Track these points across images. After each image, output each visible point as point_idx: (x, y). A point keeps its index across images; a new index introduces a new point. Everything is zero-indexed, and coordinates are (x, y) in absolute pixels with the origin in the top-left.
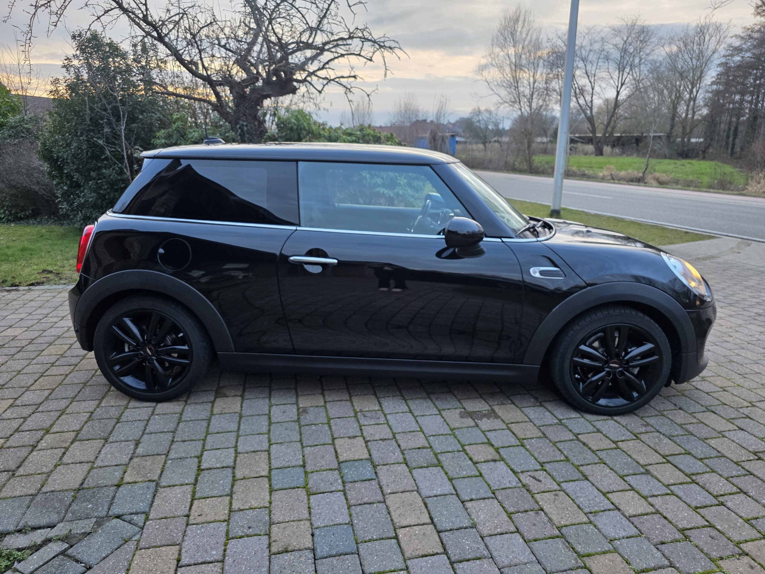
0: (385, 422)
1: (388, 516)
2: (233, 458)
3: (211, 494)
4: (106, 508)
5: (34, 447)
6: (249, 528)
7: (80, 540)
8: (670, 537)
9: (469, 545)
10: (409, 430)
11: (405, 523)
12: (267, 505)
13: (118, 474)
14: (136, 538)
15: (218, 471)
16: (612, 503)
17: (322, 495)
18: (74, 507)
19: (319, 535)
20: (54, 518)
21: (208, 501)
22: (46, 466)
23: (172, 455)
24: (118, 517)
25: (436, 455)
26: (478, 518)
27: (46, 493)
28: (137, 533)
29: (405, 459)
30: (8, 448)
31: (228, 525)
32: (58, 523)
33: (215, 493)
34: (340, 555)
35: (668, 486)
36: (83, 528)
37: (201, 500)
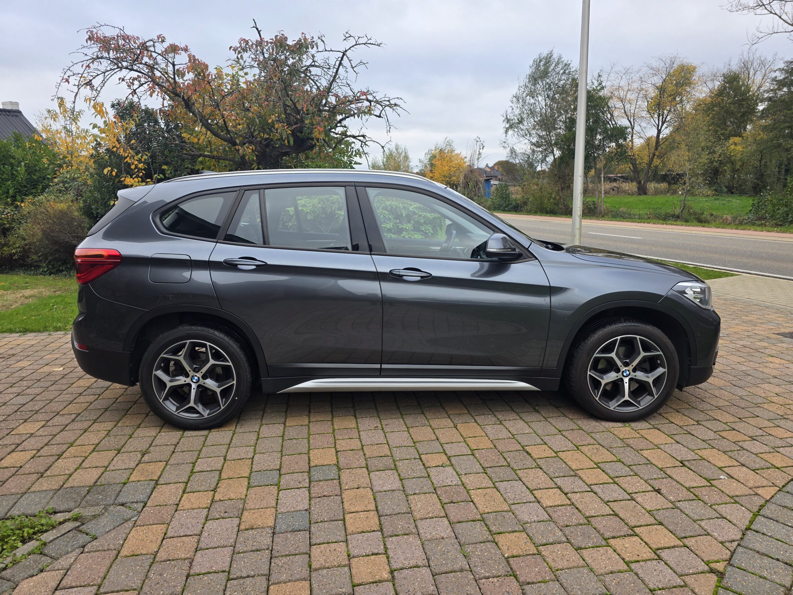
0: (358, 437)
1: (341, 505)
2: (221, 464)
3: (198, 489)
4: (113, 498)
5: (60, 456)
6: (226, 512)
7: (90, 520)
8: (575, 522)
9: (401, 525)
10: (376, 443)
11: (353, 510)
12: (243, 497)
13: (125, 476)
14: (135, 519)
15: (208, 473)
16: (535, 497)
17: (290, 490)
18: (88, 497)
19: (281, 518)
20: (72, 505)
21: (195, 494)
22: (68, 470)
23: (172, 461)
24: (122, 505)
25: (394, 461)
26: (415, 507)
27: (67, 488)
28: (136, 516)
29: (367, 465)
30: (39, 457)
31: (209, 511)
32: (75, 508)
33: (203, 488)
34: (294, 531)
35: (589, 486)
36: (93, 512)
37: (190, 494)
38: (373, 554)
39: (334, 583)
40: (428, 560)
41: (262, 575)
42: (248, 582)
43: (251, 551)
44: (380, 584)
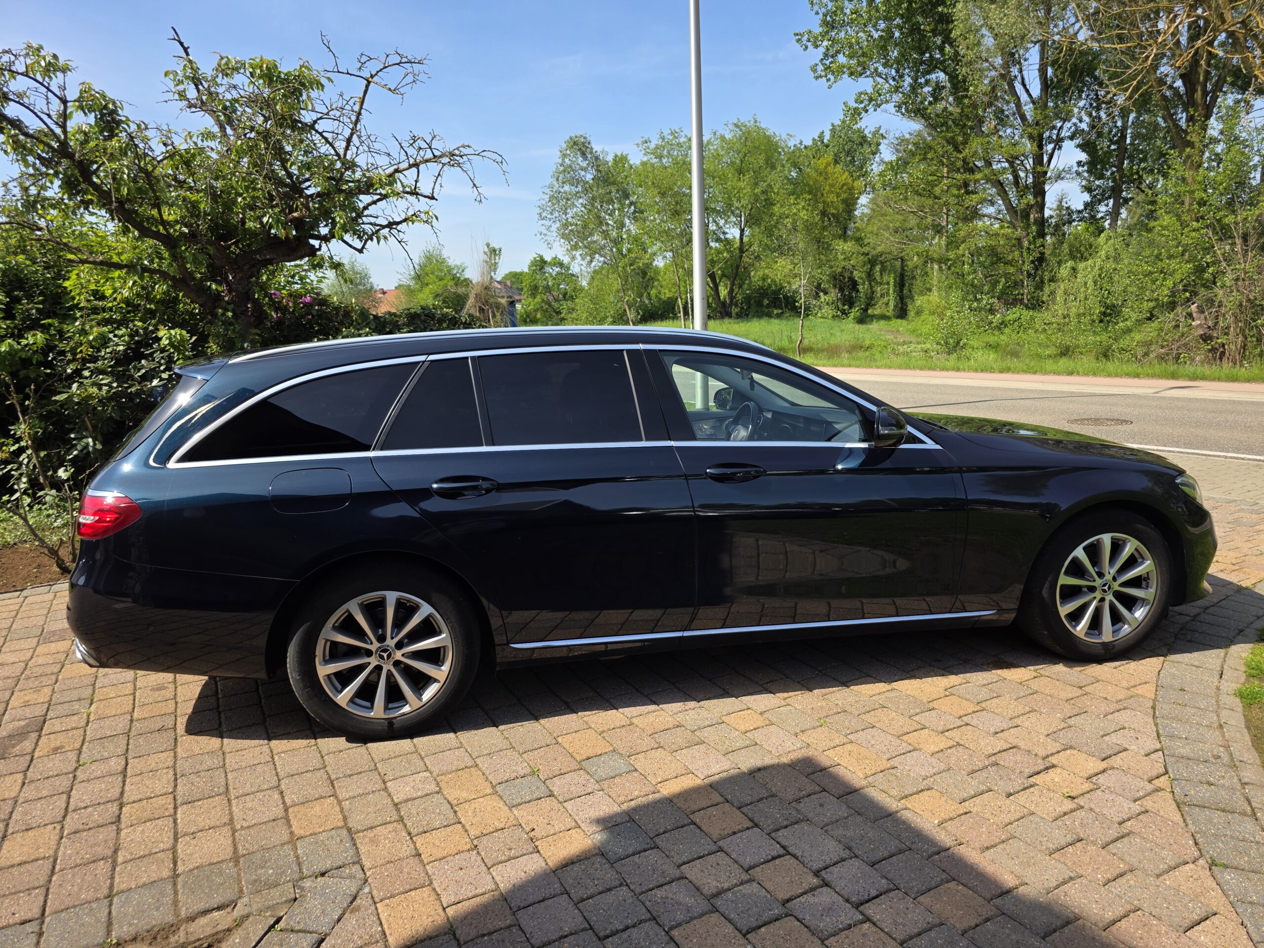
2: (432, 782)
3: (432, 825)
4: (295, 869)
5: (117, 824)
6: (510, 849)
8: (979, 764)
9: (777, 813)
11: (696, 807)
13: (282, 831)
14: (365, 890)
15: (423, 799)
17: (579, 799)
18: (247, 877)
20: (227, 894)
21: (434, 833)
22: (160, 842)
23: (343, 795)
24: (322, 875)
25: (693, 732)
27: (190, 871)
28: (363, 886)
29: (658, 743)
30: (74, 832)
31: (479, 853)
32: (238, 899)
33: (437, 823)
34: (639, 853)
35: (960, 718)
36: (280, 896)
37: (423, 835)
38: (774, 858)
39: (757, 906)
40: (850, 849)
41: (645, 921)
42: (634, 936)
43: (600, 893)
44: (816, 893)
